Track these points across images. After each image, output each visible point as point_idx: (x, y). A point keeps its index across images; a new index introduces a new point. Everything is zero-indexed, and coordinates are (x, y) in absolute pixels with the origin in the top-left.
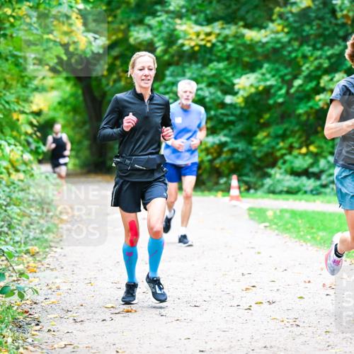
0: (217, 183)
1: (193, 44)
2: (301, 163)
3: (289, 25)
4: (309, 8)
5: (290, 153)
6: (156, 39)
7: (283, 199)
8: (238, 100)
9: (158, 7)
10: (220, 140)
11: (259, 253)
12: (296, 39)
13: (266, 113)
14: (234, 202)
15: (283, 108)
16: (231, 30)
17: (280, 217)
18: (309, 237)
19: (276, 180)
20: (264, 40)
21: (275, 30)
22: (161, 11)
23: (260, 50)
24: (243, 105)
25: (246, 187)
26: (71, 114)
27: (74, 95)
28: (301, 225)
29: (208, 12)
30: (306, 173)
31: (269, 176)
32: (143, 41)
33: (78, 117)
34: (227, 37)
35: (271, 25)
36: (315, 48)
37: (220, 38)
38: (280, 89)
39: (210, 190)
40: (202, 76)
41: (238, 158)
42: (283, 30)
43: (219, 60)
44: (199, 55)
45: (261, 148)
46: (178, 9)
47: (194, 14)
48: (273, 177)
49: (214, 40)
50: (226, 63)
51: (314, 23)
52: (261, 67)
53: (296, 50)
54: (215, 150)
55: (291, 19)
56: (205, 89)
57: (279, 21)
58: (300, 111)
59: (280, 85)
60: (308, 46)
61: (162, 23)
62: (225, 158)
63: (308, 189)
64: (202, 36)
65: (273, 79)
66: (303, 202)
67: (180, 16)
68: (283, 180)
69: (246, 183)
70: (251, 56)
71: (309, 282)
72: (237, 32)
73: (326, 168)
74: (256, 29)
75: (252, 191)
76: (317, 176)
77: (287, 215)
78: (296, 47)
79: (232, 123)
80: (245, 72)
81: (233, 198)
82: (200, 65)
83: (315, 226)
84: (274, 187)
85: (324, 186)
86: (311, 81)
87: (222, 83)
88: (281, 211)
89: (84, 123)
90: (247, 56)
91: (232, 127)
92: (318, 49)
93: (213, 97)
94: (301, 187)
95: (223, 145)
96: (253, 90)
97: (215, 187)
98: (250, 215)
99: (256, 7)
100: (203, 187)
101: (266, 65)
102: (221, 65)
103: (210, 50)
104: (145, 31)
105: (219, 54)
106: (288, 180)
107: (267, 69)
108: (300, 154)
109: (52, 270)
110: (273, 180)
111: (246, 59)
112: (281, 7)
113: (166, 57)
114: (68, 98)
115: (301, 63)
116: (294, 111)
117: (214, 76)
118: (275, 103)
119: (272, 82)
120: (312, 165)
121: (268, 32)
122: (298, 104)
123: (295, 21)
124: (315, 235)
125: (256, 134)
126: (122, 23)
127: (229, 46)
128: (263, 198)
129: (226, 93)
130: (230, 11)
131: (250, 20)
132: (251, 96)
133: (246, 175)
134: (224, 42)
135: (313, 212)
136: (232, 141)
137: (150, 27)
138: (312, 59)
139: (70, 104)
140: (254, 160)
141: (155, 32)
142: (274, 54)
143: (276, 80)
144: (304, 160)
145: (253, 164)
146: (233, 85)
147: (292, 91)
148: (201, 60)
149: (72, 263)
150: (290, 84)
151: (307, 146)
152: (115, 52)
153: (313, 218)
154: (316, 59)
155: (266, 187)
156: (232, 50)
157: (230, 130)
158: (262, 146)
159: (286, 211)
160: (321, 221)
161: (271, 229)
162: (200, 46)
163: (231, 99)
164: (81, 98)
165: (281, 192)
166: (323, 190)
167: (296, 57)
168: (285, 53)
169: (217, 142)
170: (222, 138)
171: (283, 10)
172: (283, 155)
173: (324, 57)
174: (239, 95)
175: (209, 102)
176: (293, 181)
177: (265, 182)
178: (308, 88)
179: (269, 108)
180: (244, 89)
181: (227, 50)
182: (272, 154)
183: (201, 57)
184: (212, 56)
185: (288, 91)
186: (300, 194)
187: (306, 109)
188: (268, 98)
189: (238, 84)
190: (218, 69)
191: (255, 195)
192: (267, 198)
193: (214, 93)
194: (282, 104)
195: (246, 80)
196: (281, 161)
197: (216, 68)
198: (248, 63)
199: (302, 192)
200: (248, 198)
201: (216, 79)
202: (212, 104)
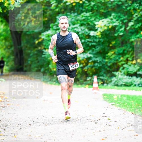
0: (86, 80)
1: (72, 2)
2: (132, 69)
5: (127, 63)
7: (123, 89)
8: (98, 34)
10: (87, 56)
11: (109, 119)
13: (113, 41)
14: (95, 91)
17: (121, 99)
19: (118, 79)
23: (110, 6)
24: (100, 36)
25: (102, 82)
26: (4, 41)
27: (4, 31)
28: (132, 104)
30: (135, 75)
31: (115, 76)
33: (7, 43)
36: (140, 5)
38: (121, 27)
39: (82, 84)
40: (77, 20)
41: (97, 66)
43: (87, 11)
44: (75, 8)
45: (110, 61)
50: (91, 13)
52: (110, 15)
53: (130, 6)
54: (85, 61)
56: (79, 27)
58: (133, 40)
59: (121, 25)
60: (137, 4)
62: (90, 66)
63: (137, 83)
66: (134, 91)
68: (123, 78)
69: (102, 80)
70: (104, 10)
71: (137, 135)
75: (105, 85)
77: (125, 98)
78: (130, 4)
79: (94, 46)
80: (101, 18)
81: (94, 88)
82: (76, 14)
83: (141, 104)
84: (118, 83)
86: (138, 23)
87: (88, 24)
88: (121, 96)
89: (11, 46)
90: (102, 9)
91: (94, 49)
93: (83, 32)
94: (133, 82)
95: (89, 59)
96: (106, 28)
97: (85, 83)
98: (104, 98)
100: (78, 82)
101: (113, 14)
102: (88, 14)
103: (82, 5)
105: (87, 8)
106: (125, 79)
107: (114, 16)
108: (132, 64)
110: (117, 78)
111: (102, 11)
113: (57, 10)
114: (2, 32)
115: (133, 13)
116: (129, 40)
117: (84, 20)
118: (118, 35)
119: (116, 23)
120: (139, 70)
122: (131, 36)
124: (141, 109)
125: (107, 53)
127: (93, 3)
128: (111, 89)
129: (90, 29)
132: (105, 31)
133: (102, 76)
134: (89, 1)
135: (140, 96)
136: (94, 57)
138: (139, 11)
139: (3, 35)
140: (106, 67)
143: (119, 23)
144: (134, 67)
145: (106, 69)
146: (95, 25)
147: (128, 28)
148: (76, 10)
150: (126, 25)
153: (139, 100)
154: (141, 11)
155: (113, 82)
156: (94, 5)
157: (93, 50)
158: (111, 59)
159: (124, 96)
161: (116, 106)
162: (76, 3)
163: (94, 33)
164: (9, 32)
165: (121, 85)
167: (130, 9)
168: (124, 7)
169: (86, 57)
170: (88, 55)
174: (98, 31)
175: (81, 35)
176: (128, 79)
177: (112, 79)
178: (137, 27)
179: (115, 38)
180: (101, 28)
181: (91, 5)
182: (116, 63)
183: (77, 9)
184: (83, 9)
185: (125, 29)
186: (132, 86)
187: (135, 39)
188: (115, 33)
189: (97, 25)
190: (86, 16)
191: (107, 87)
192: (114, 88)
193: (84, 30)
194: (122, 36)
195: (102, 22)
196: (122, 68)
197: (85, 15)
198: (103, 13)
199: (133, 85)
200: (103, 88)
201: (85, 22)
202: (82, 36)
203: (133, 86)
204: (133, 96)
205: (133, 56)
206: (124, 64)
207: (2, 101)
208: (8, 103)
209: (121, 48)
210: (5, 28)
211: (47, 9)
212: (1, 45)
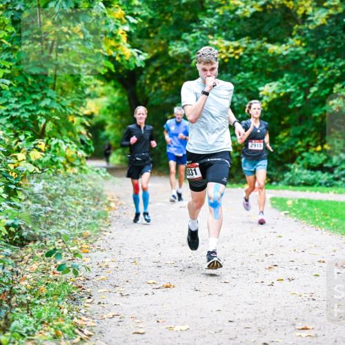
1: (223, 56)
2: (316, 159)
3: (306, 40)
4: (323, 25)
5: (307, 151)
6: (191, 53)
7: (301, 191)
9: (194, 25)
11: (280, 237)
12: (312, 52)
13: (286, 116)
15: (301, 112)
16: (256, 45)
17: (299, 206)
18: (323, 223)
19: (295, 174)
20: (285, 53)
21: (294, 44)
22: (196, 28)
23: (281, 62)
24: (266, 109)
25: (270, 180)
26: (119, 117)
27: (119, 100)
28: (316, 213)
29: (236, 29)
30: (321, 168)
31: (289, 170)
32: (180, 53)
33: (124, 120)
34: (252, 50)
35: (291, 40)
36: (328, 60)
37: (247, 52)
38: (299, 95)
39: (238, 182)
42: (301, 45)
43: (246, 70)
44: (228, 66)
45: (282, 147)
46: (210, 26)
47: (225, 30)
48: (292, 172)
49: (241, 54)
50: (252, 73)
51: (328, 38)
52: (282, 77)
53: (312, 62)
55: (308, 35)
57: (298, 37)
58: (317, 114)
59: (298, 92)
60: (323, 58)
61: (197, 38)
63: (323, 181)
64: (231, 50)
65: (292, 87)
66: (318, 192)
67: (212, 32)
68: (301, 174)
69: (269, 176)
70: (273, 67)
71: (324, 262)
72: (261, 46)
73: (338, 163)
74: (278, 43)
75: (274, 183)
76: (330, 170)
77: (305, 204)
78: (312, 59)
80: (267, 81)
82: (229, 75)
83: (329, 213)
84: (293, 180)
85: (337, 179)
86: (325, 89)
87: (248, 90)
88: (299, 200)
90: (270, 67)
92: (332, 61)
93: (240, 102)
94: (317, 179)
96: (275, 96)
97: (242, 180)
98: (272, 204)
99: (278, 24)
100: (232, 180)
101: (286, 75)
102: (247, 75)
103: (238, 62)
104: (182, 45)
105: (246, 65)
106: (305, 174)
107: (287, 77)
108: (315, 151)
109: (102, 251)
111: (269, 70)
112: (299, 25)
114: (116, 103)
115: (317, 73)
116: (311, 114)
117: (241, 84)
118: (294, 107)
119: (291, 89)
120: (326, 161)
121: (288, 47)
122: (314, 108)
123: (312, 37)
124: (329, 222)
125: (278, 134)
126: (162, 39)
127: (255, 58)
128: (284, 189)
130: (255, 28)
131: (272, 36)
132: (274, 100)
133: (269, 169)
134: (249, 55)
135: (327, 201)
137: (186, 42)
138: (326, 69)
139: (118, 108)
140: (276, 157)
141: (190, 46)
142: (293, 65)
143: (295, 88)
144: (319, 156)
145: (275, 160)
146: (258, 92)
147: (309, 97)
148: (230, 70)
149: (119, 245)
150: (307, 91)
151: (322, 145)
152: (156, 64)
153: (327, 207)
154: (330, 69)
155: (286, 179)
156: (257, 61)
158: (283, 144)
159: (304, 200)
160: (334, 209)
161: (290, 216)
162: (230, 58)
164: (127, 103)
165: (299, 185)
166: (336, 182)
167: (313, 67)
168: (303, 64)
171: (300, 27)
172: (301, 153)
173: (336, 68)
174: (263, 101)
175: (237, 106)
176: (309, 175)
177: (285, 175)
178: (322, 94)
179: (289, 112)
180: (268, 96)
181: (253, 62)
182: (291, 151)
183: (230, 67)
184: (240, 66)
185: (305, 98)
186: (315, 185)
187: (320, 113)
188: (289, 103)
189: (262, 91)
190: (245, 78)
191: (277, 187)
192: (287, 189)
193: (241, 99)
194: (300, 108)
195: (269, 87)
196: (299, 157)
197: (243, 77)
198: (271, 73)
199: (318, 184)
200: (271, 189)
201: (243, 86)
202: (239, 109)
203: (318, 186)
204: (317, 201)
205: (316, 139)
206: (303, 152)
207: (117, 208)
208: (125, 211)
209: (299, 127)
210: (121, 96)
211: (184, 68)
212: (115, 122)
